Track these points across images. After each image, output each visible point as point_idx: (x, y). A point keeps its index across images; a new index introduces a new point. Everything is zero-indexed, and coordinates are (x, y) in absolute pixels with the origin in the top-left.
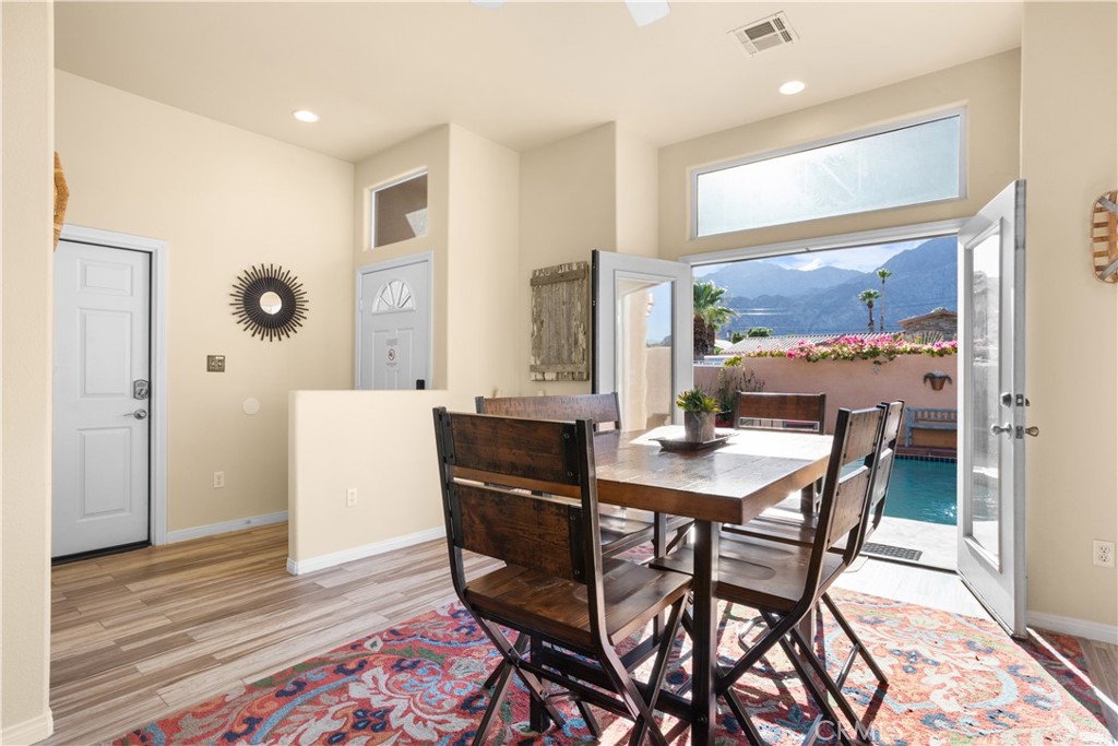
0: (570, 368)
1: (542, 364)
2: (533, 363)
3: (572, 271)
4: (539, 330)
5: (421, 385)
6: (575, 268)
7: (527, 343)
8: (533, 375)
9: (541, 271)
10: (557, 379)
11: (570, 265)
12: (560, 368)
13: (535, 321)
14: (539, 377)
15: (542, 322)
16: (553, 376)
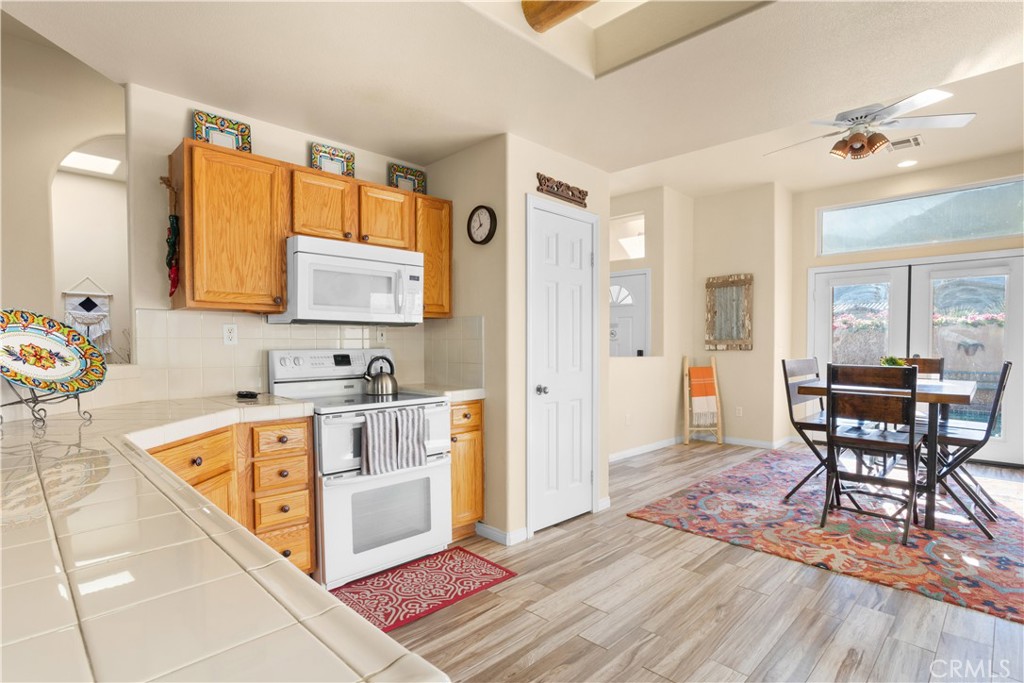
0: (739, 342)
1: (715, 339)
2: (707, 338)
3: (740, 280)
4: (713, 317)
5: (640, 353)
6: (742, 277)
7: (702, 326)
8: (707, 347)
9: (714, 278)
10: (727, 349)
11: (738, 275)
12: (730, 342)
13: (709, 311)
14: (712, 347)
15: (715, 313)
16: (725, 347)
